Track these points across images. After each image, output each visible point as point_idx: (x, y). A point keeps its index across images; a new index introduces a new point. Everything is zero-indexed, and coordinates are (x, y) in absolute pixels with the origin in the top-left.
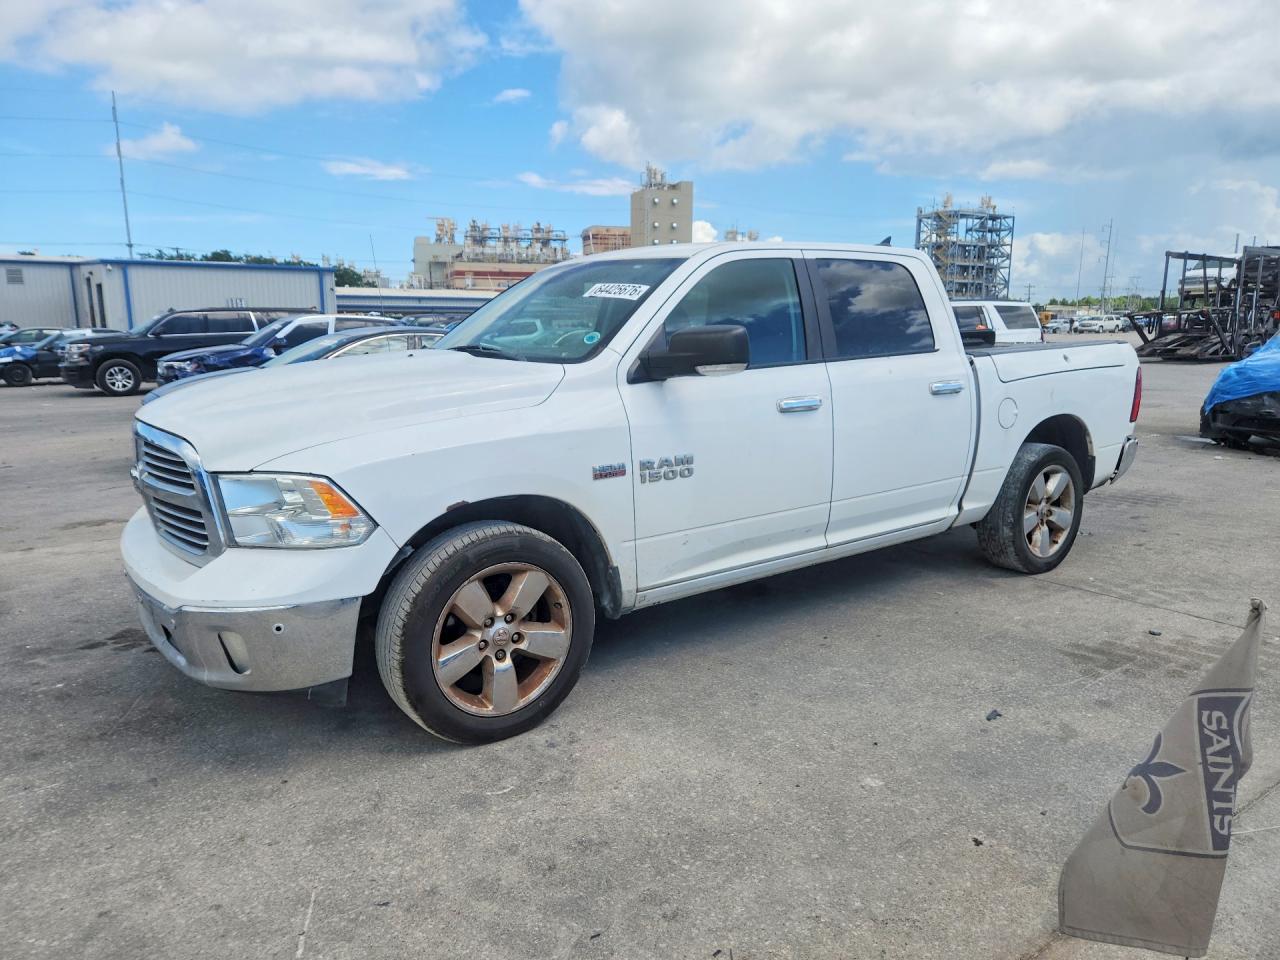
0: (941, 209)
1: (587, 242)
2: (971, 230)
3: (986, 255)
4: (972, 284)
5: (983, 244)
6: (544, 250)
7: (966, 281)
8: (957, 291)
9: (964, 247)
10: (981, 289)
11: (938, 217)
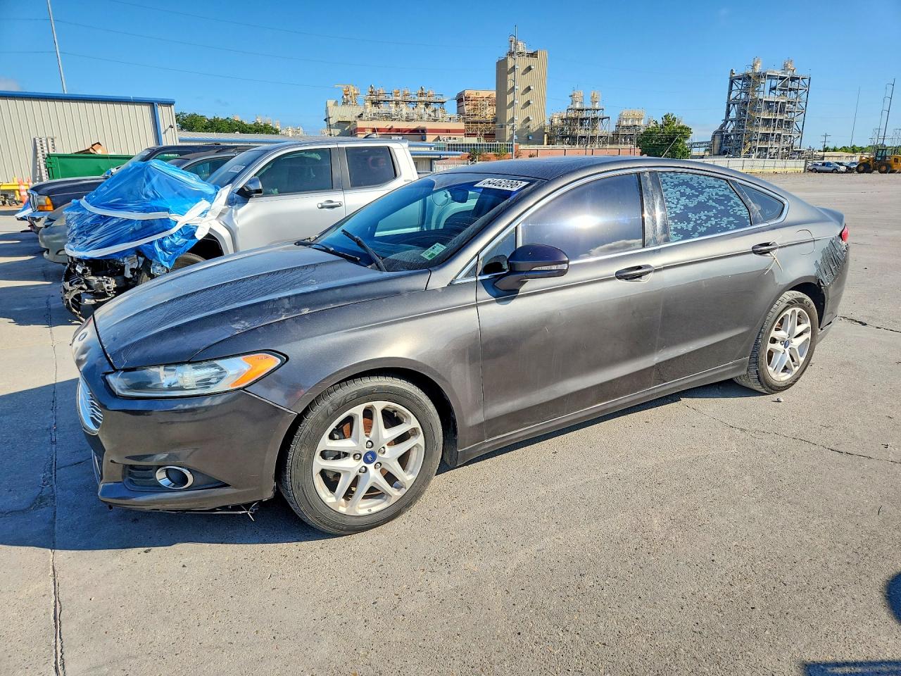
0: (750, 71)
1: (461, 104)
2: (775, 89)
3: (786, 110)
4: (773, 135)
5: (784, 101)
6: (427, 110)
7: (769, 132)
8: (760, 140)
9: (768, 102)
10: (780, 138)
11: (746, 78)
